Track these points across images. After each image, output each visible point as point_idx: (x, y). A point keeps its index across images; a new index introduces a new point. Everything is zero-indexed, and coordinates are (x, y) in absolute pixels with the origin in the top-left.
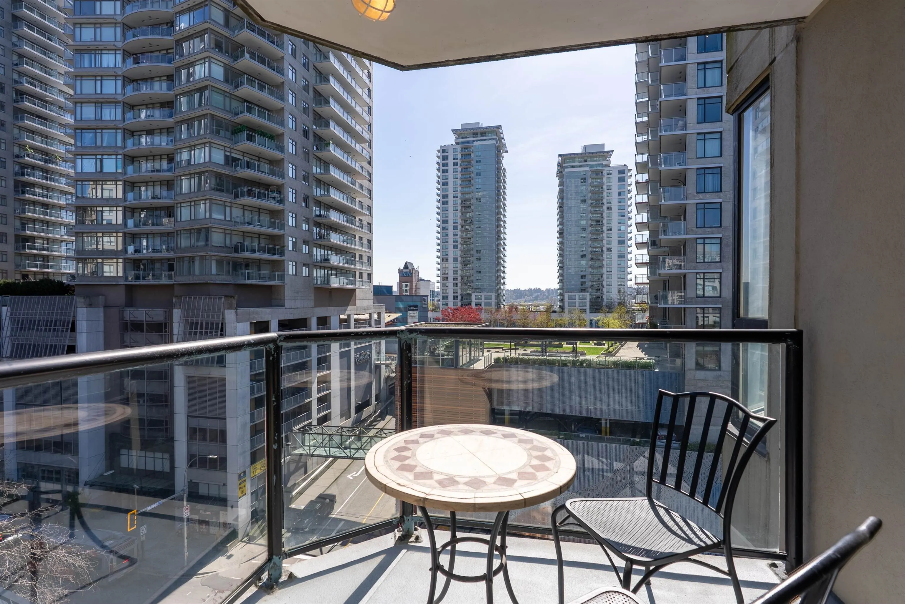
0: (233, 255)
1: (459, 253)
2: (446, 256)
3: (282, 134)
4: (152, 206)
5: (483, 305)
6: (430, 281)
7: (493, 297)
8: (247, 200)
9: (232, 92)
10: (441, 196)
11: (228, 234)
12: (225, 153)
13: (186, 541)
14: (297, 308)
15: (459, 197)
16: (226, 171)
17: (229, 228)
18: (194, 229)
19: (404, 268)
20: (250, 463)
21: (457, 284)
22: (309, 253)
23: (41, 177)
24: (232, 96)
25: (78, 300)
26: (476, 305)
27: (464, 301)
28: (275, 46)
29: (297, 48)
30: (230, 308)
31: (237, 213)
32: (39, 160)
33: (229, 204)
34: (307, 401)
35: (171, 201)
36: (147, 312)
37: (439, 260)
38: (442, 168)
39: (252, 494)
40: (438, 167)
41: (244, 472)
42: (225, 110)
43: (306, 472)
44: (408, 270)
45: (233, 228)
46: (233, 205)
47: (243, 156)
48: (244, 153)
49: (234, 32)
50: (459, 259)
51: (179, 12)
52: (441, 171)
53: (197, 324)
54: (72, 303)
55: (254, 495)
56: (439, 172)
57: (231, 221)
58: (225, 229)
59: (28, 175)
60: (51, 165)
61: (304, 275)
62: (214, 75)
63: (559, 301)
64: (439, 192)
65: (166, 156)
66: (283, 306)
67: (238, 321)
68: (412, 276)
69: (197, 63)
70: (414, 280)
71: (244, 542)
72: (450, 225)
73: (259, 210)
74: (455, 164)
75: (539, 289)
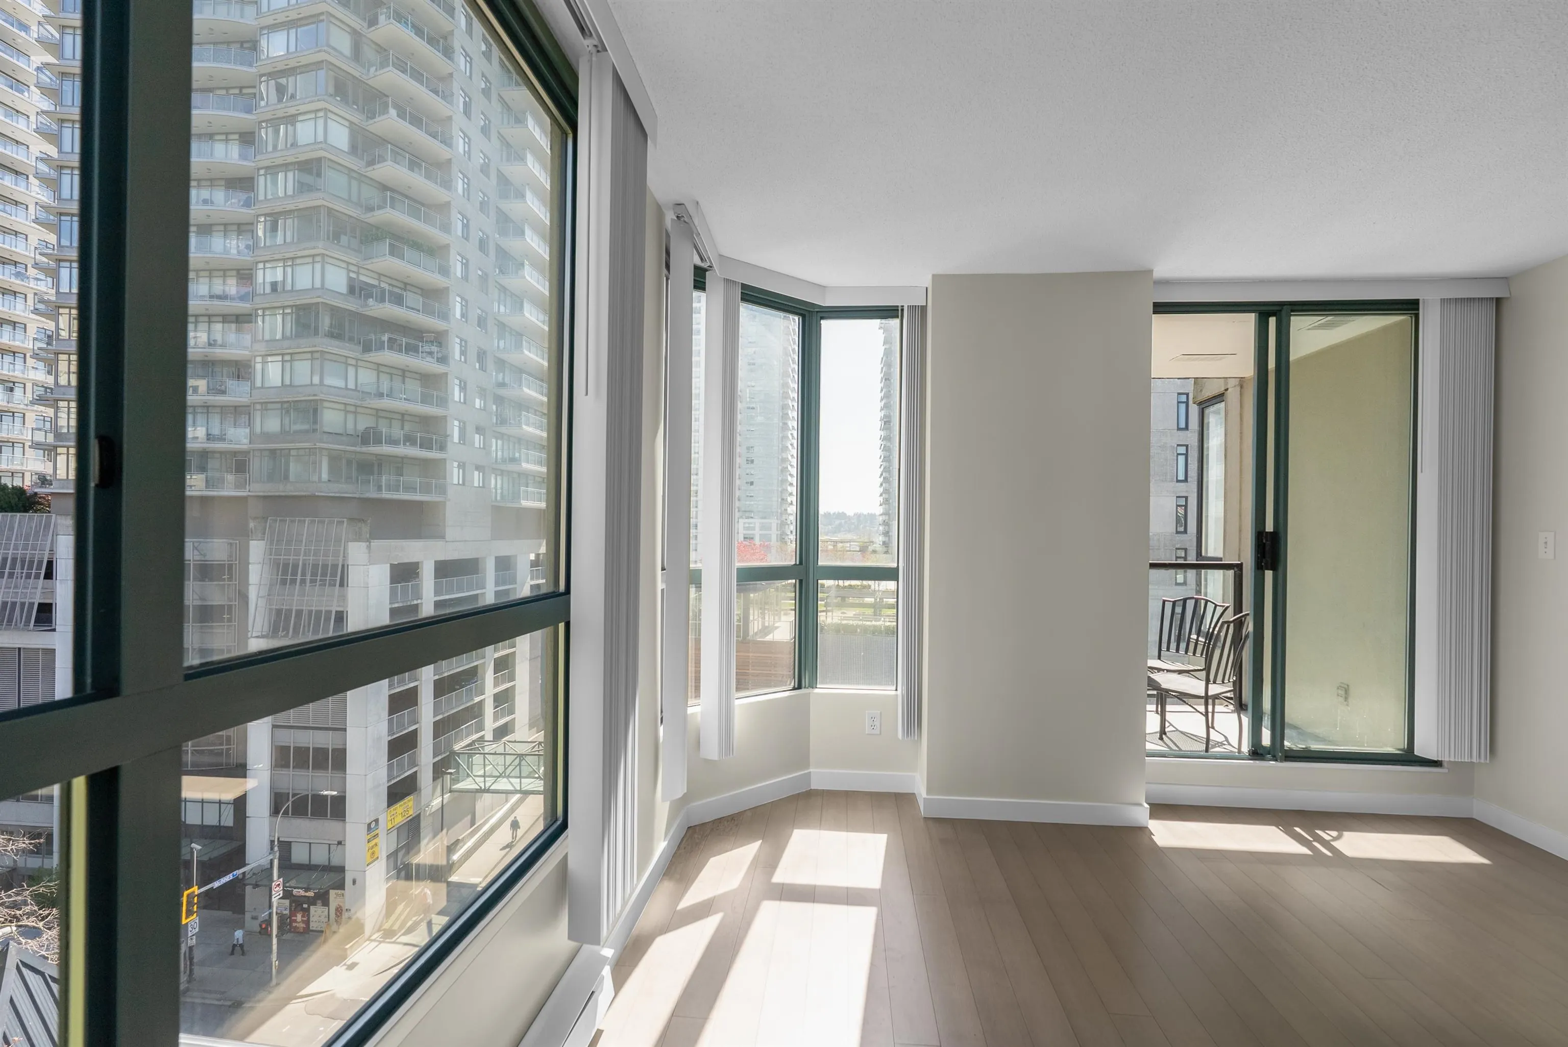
0: (358, 449)
3: (447, 247)
4: (206, 359)
5: (757, 538)
7: (774, 526)
8: (389, 357)
9: (363, 171)
11: (351, 412)
12: (348, 274)
13: (275, 941)
14: (465, 541)
16: (352, 305)
17: (352, 401)
18: (288, 402)
20: (386, 804)
22: (484, 448)
24: (362, 179)
25: (59, 521)
26: (745, 539)
28: (440, 100)
29: (473, 102)
30: (358, 538)
31: (367, 377)
33: (353, 362)
34: (477, 700)
35: (247, 353)
36: (196, 545)
39: (388, 857)
41: (377, 821)
42: (349, 200)
43: (473, 823)
45: (359, 403)
46: (360, 363)
47: (380, 281)
48: (380, 274)
49: (369, 71)
51: (268, 26)
53: (296, 567)
54: (47, 526)
55: (392, 859)
57: (356, 390)
58: (345, 404)
61: (476, 484)
62: (331, 140)
63: (883, 533)
65: (234, 273)
66: (442, 537)
67: (371, 562)
69: (300, 118)
71: (374, 940)
73: (404, 373)
75: (844, 514)
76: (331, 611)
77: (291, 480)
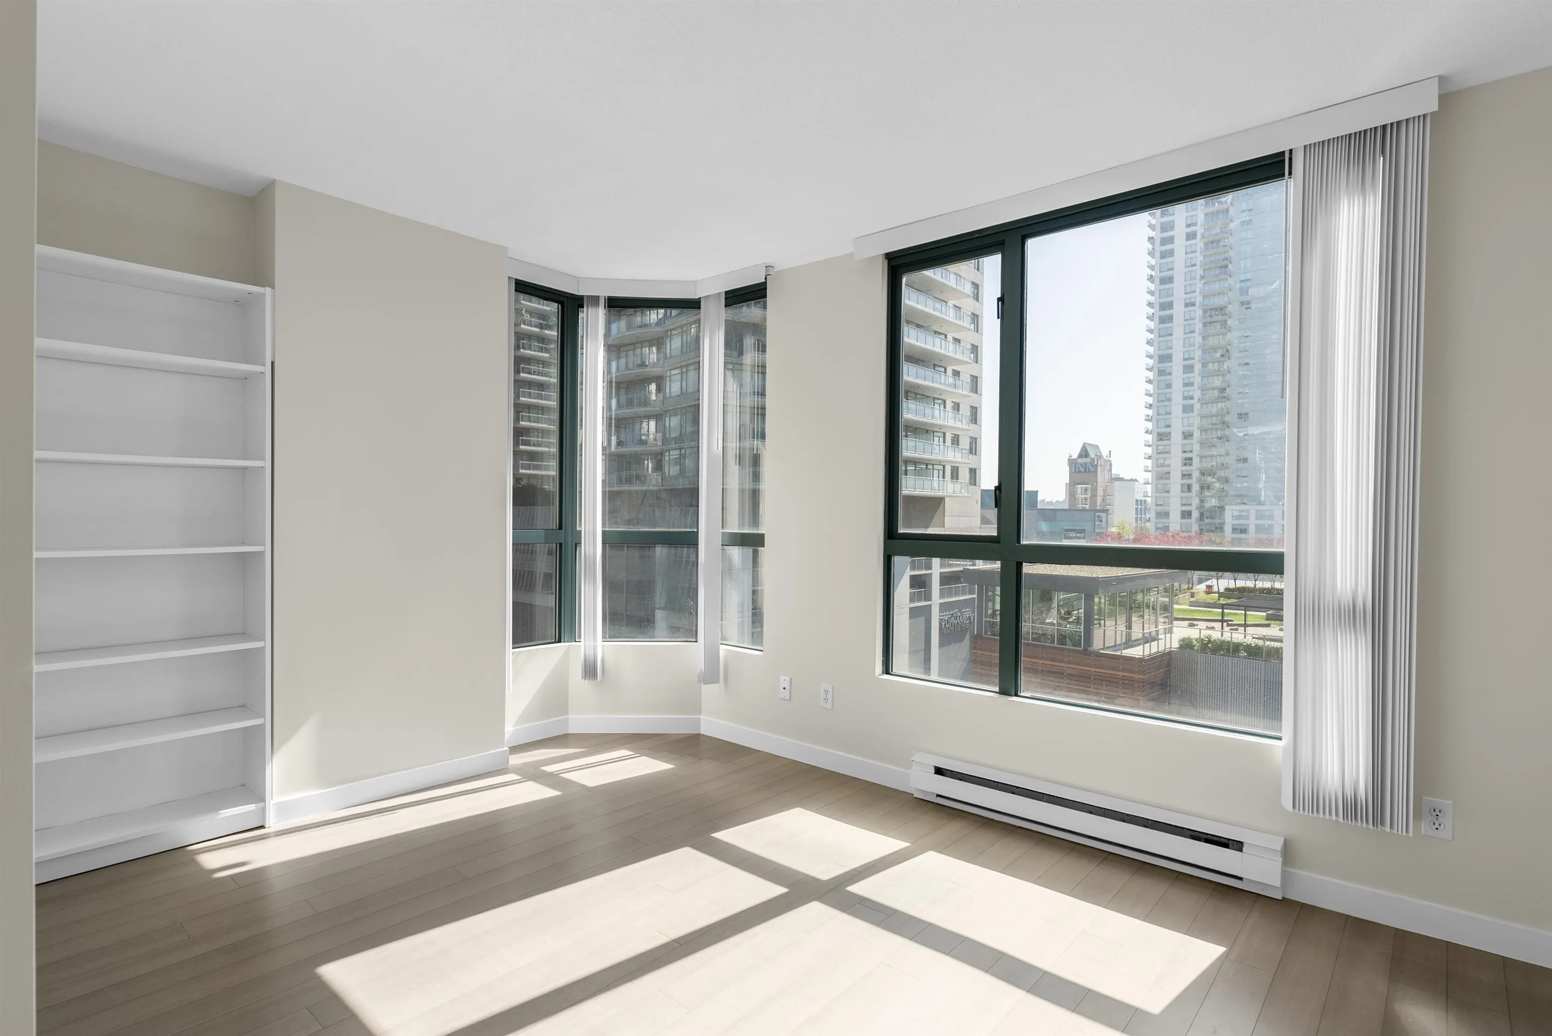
1: (1197, 421)
2: (1168, 430)
5: (1252, 529)
6: (1136, 480)
10: (1157, 306)
15: (1197, 303)
19: (1080, 456)
21: (1189, 487)
23: (537, 349)
26: (1234, 530)
27: (1206, 521)
32: (535, 326)
37: (1149, 438)
38: (1159, 248)
40: (1150, 247)
44: (1087, 460)
50: (1197, 434)
52: (1158, 254)
56: (1153, 257)
59: (524, 348)
60: (547, 332)
64: (1152, 299)
68: (1096, 471)
70: (1102, 478)
72: (1176, 367)
74: (1191, 236)
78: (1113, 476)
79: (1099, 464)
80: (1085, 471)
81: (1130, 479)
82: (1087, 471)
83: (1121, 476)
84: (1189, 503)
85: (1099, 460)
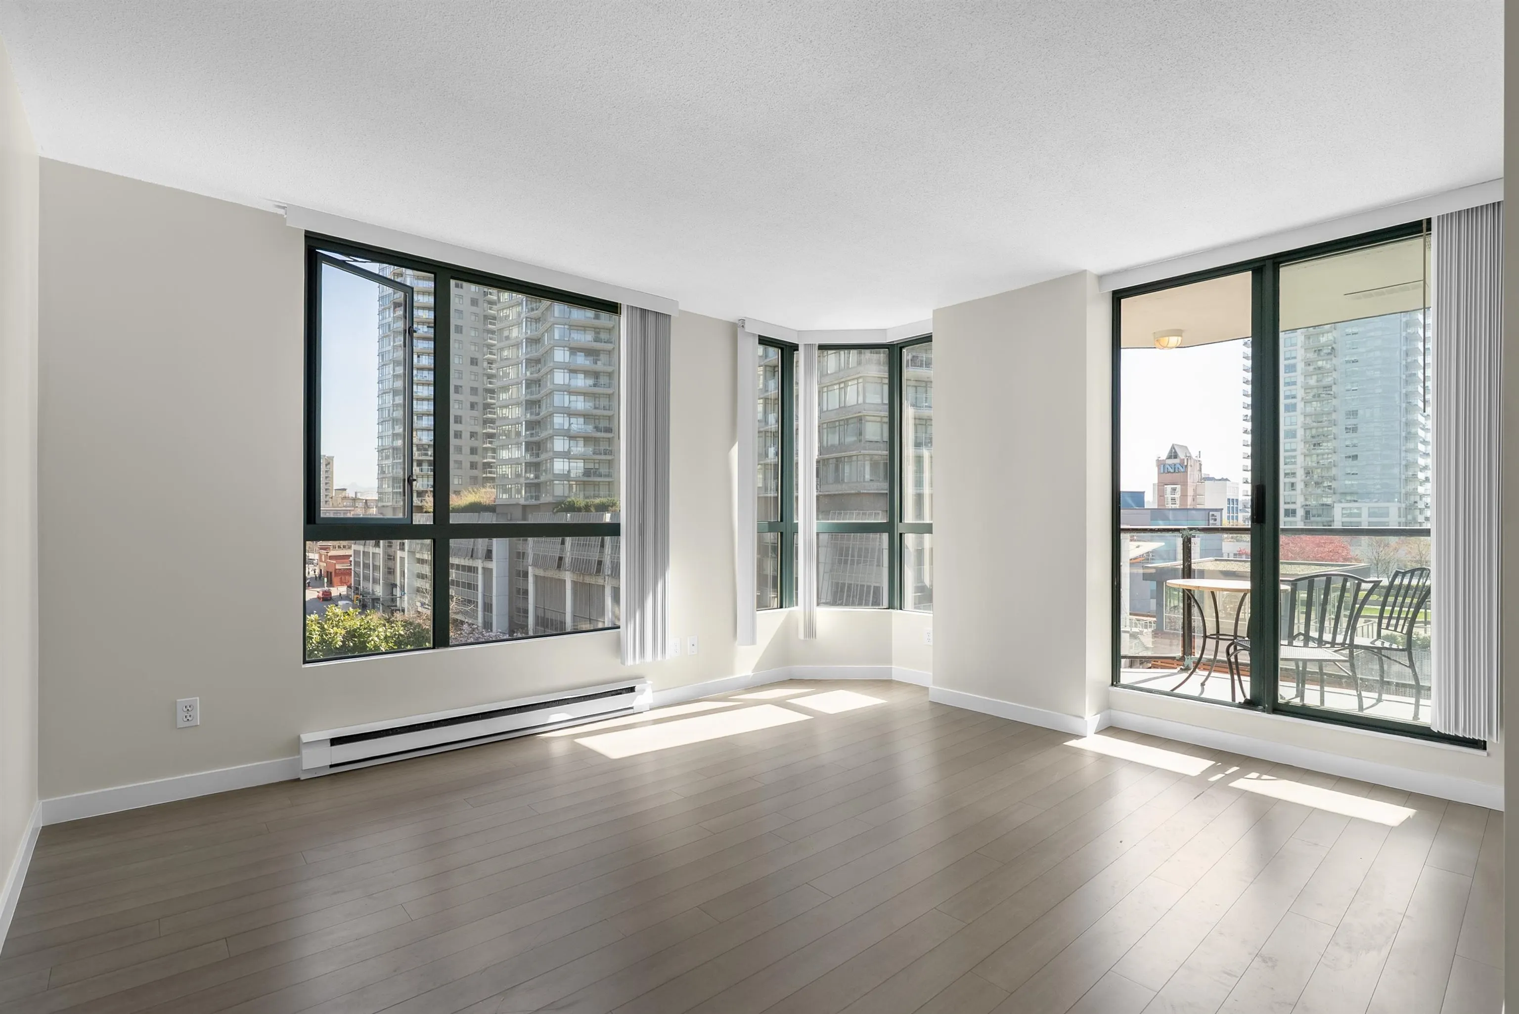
1: (1301, 420)
6: (1227, 480)
18: (842, 420)
19: (1169, 457)
21: (1293, 486)
27: (1313, 519)
37: (1248, 438)
44: (1177, 461)
50: (1301, 433)
68: (1186, 472)
70: (1192, 477)
76: (871, 586)
77: (846, 481)
78: (1203, 476)
79: (1189, 464)
80: (1175, 471)
81: (1220, 478)
82: (1177, 471)
83: (1211, 476)
84: (1293, 501)
85: (1189, 461)
